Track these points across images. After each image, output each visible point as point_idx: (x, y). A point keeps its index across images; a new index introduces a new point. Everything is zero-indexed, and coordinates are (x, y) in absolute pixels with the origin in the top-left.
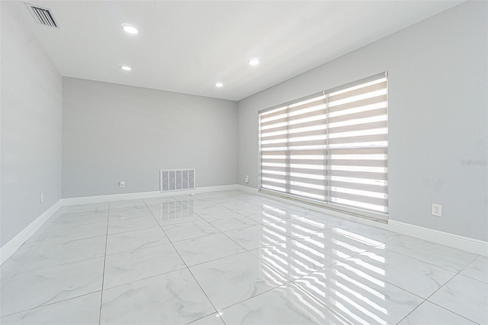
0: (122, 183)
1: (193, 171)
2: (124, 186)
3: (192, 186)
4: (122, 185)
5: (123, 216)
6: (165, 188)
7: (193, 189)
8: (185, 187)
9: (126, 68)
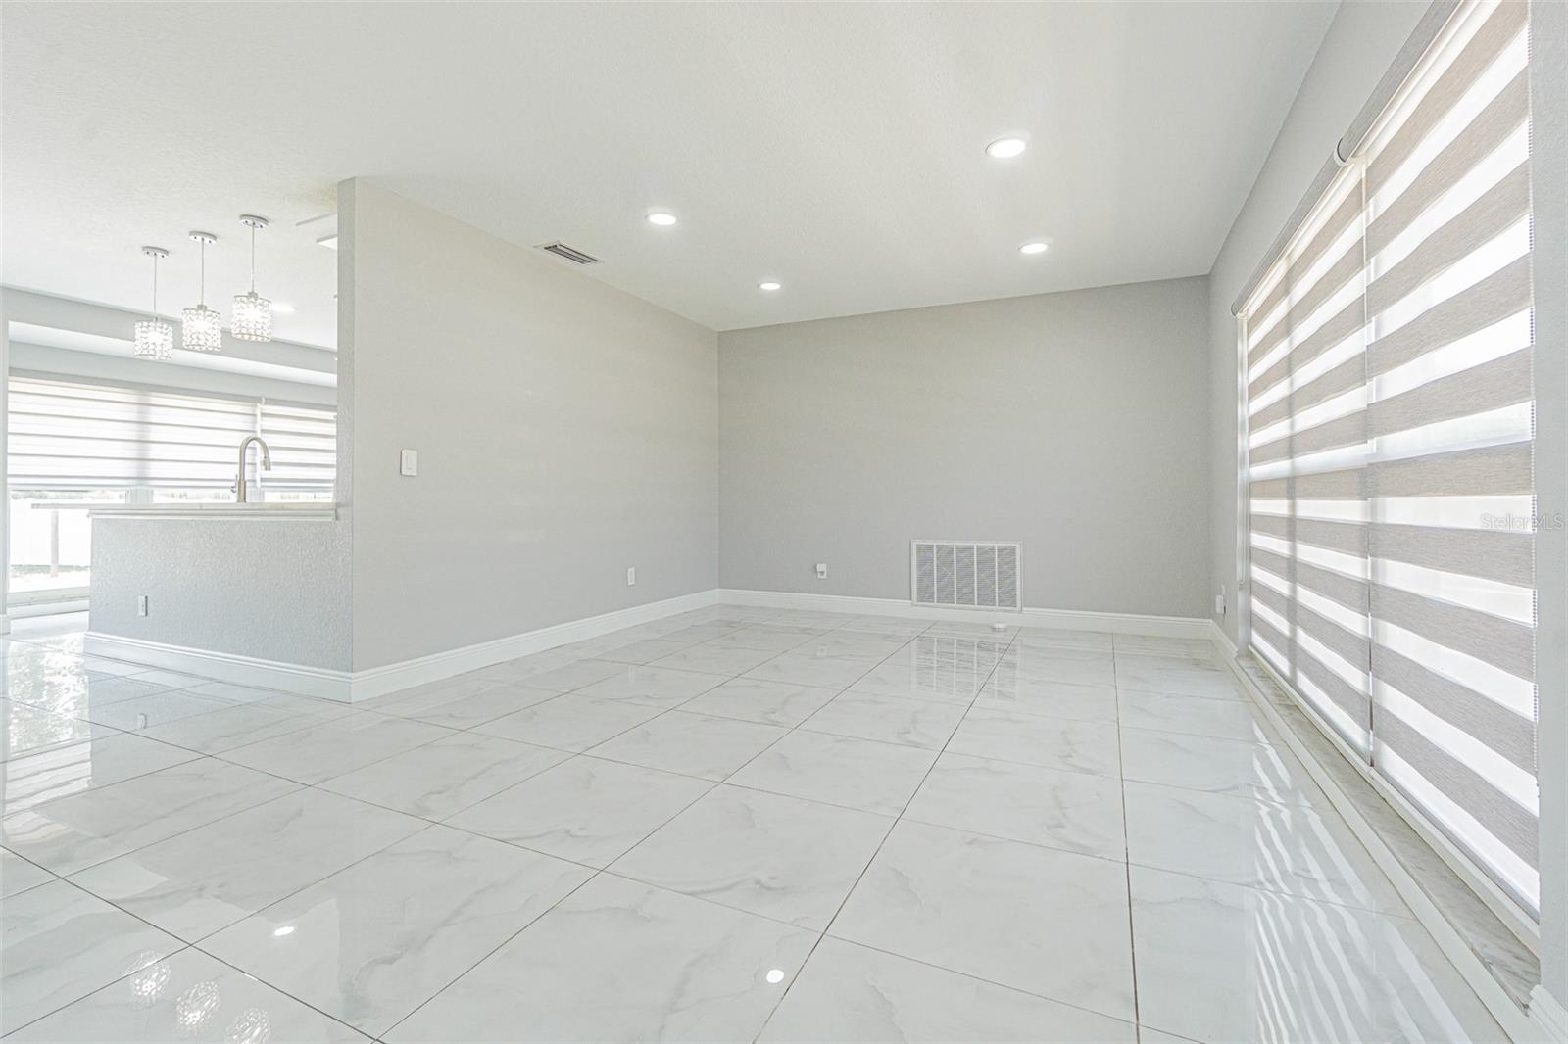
0: (821, 567)
1: (1013, 551)
2: (825, 576)
3: (1008, 599)
4: (822, 573)
5: (822, 651)
6: (925, 596)
7: (1013, 612)
8: (986, 599)
9: (771, 287)
